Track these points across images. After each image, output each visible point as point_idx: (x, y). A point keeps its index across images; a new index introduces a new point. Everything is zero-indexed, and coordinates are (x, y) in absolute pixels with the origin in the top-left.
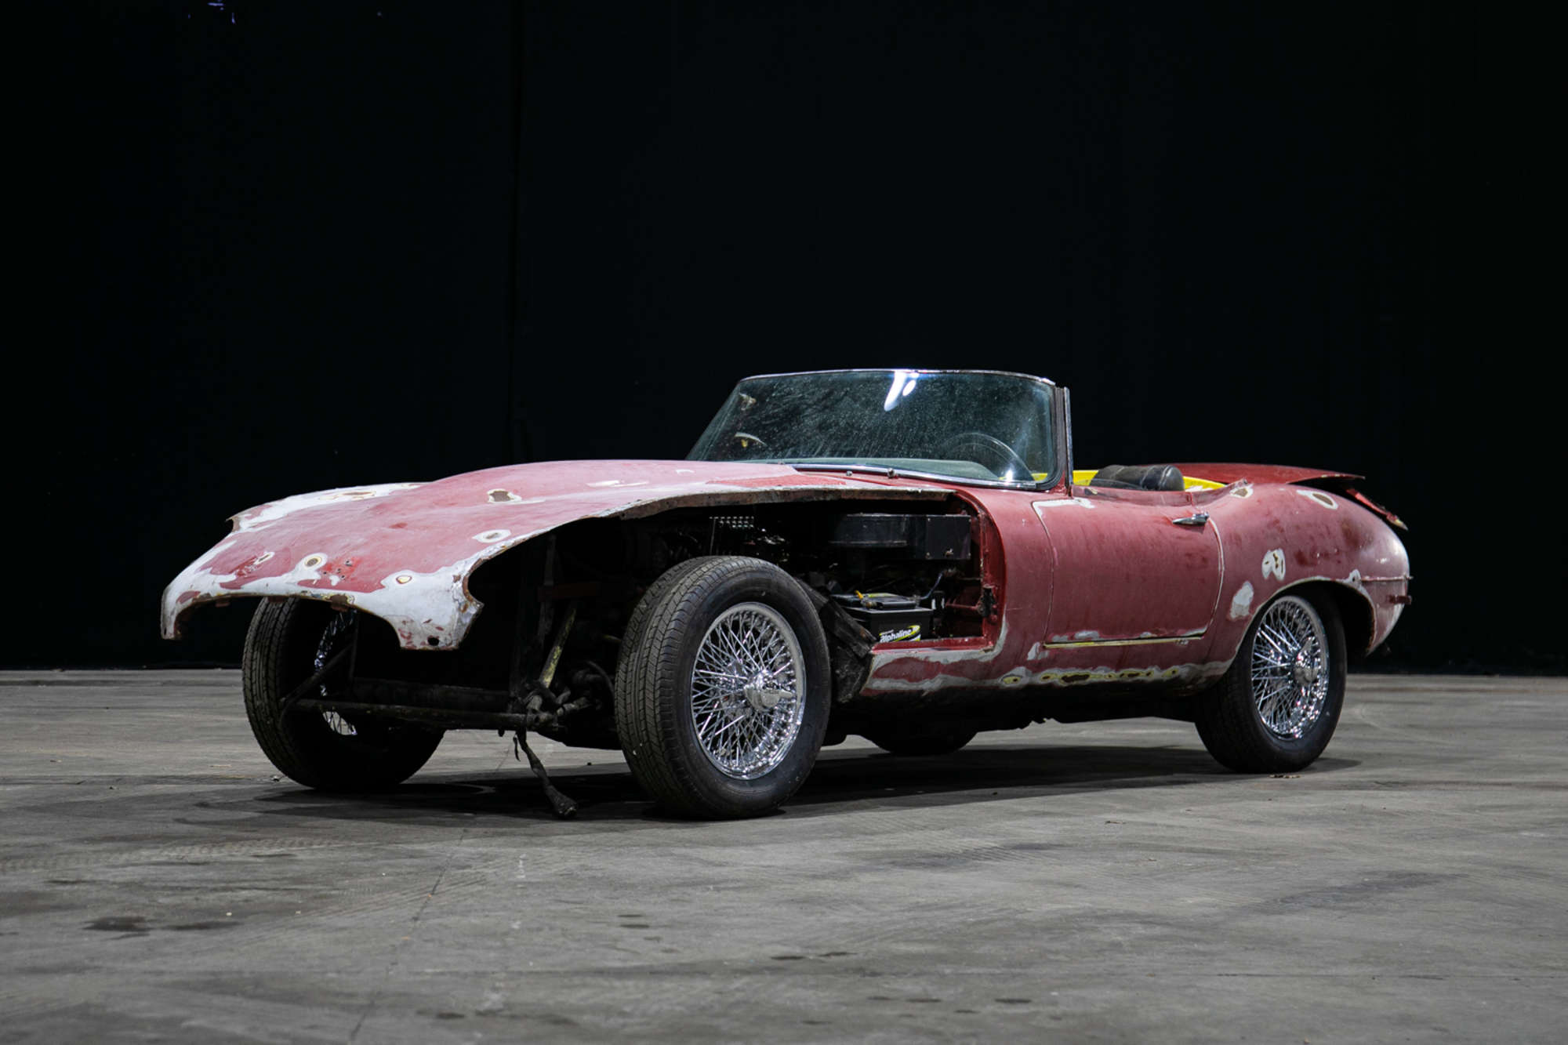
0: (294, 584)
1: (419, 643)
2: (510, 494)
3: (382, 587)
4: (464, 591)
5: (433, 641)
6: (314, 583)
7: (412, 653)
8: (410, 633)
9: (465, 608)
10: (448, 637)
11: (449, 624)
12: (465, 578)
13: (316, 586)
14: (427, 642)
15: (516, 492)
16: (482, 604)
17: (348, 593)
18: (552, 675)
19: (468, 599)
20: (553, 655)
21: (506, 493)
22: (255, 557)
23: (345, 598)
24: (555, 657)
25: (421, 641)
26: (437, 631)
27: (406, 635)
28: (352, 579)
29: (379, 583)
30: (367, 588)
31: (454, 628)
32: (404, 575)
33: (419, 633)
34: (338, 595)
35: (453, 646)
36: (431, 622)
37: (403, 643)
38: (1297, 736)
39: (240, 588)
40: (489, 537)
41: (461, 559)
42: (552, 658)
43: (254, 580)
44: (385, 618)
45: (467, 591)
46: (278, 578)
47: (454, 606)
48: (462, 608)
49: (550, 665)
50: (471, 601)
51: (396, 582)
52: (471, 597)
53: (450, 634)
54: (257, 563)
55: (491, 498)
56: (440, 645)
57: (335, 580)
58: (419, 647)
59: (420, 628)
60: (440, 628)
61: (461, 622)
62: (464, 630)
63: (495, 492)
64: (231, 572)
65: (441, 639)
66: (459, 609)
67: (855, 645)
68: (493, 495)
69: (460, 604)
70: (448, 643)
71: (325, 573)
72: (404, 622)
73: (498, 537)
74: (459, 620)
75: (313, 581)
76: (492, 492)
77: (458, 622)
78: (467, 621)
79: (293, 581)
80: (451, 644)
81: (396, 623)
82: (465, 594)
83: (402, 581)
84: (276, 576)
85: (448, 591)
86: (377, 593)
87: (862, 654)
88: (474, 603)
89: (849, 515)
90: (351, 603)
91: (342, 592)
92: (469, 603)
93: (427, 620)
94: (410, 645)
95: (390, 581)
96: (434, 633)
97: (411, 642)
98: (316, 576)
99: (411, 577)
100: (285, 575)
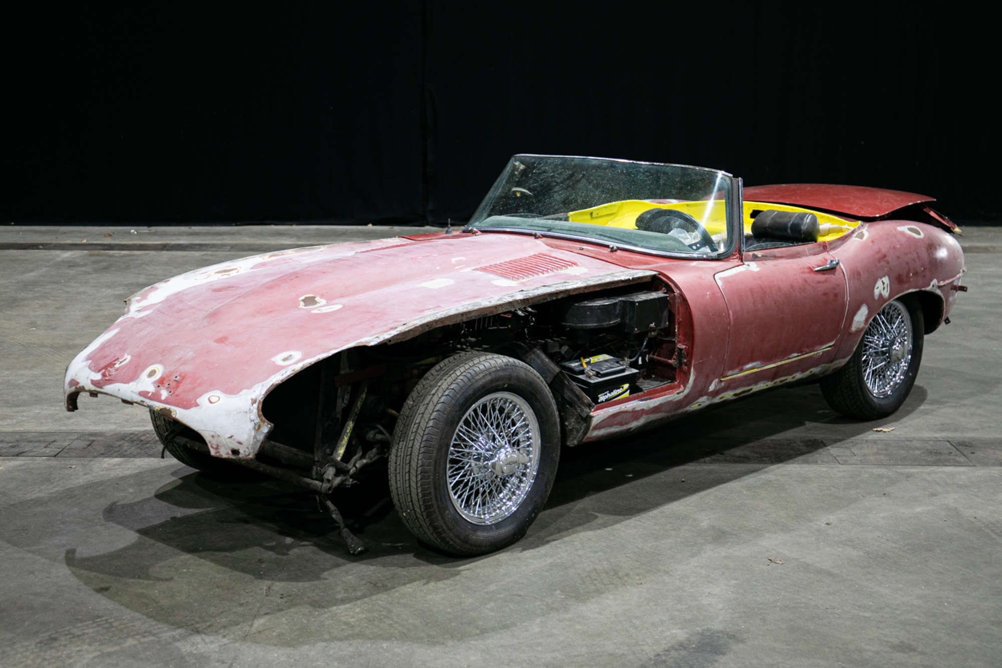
0: (135, 393)
1: (225, 453)
2: (317, 299)
3: (197, 405)
4: (258, 413)
5: (235, 452)
6: (150, 395)
7: (219, 460)
8: (218, 446)
9: (259, 427)
10: (247, 450)
11: (247, 440)
12: (260, 401)
13: (151, 399)
14: (230, 453)
15: (322, 296)
16: (273, 425)
17: (173, 408)
18: (345, 447)
19: (261, 420)
20: (347, 429)
21: (315, 297)
22: (118, 359)
23: (169, 411)
24: (348, 431)
25: (226, 452)
26: (238, 445)
27: (215, 446)
28: (177, 396)
29: (195, 401)
30: (187, 406)
31: (251, 443)
32: (215, 394)
33: (224, 446)
34: (165, 409)
35: (251, 456)
36: (233, 438)
37: (213, 452)
38: (889, 393)
39: (101, 388)
40: (285, 360)
41: (259, 382)
42: (346, 432)
43: (111, 384)
44: (200, 432)
45: (261, 413)
46: (126, 385)
47: (251, 426)
48: (257, 428)
49: (344, 438)
50: (264, 422)
51: (207, 401)
52: (264, 418)
53: (248, 448)
54: (117, 366)
55: (302, 303)
56: (240, 456)
57: (164, 394)
58: (225, 456)
59: (225, 442)
60: (240, 443)
61: (256, 439)
62: (259, 444)
63: (306, 298)
64: (99, 371)
65: (241, 451)
66: (254, 428)
67: (579, 407)
68: (303, 300)
69: (255, 424)
70: (247, 454)
71: (159, 386)
72: (213, 436)
73: (291, 359)
74: (255, 437)
75: (149, 393)
77: (254, 438)
78: (261, 437)
79: (135, 391)
80: (249, 455)
81: (207, 436)
82: (259, 416)
83: (213, 401)
84: (125, 383)
85: (246, 412)
86: (193, 410)
87: (584, 415)
88: (266, 424)
89: (576, 305)
90: (174, 416)
91: (168, 407)
92: (262, 424)
93: (230, 436)
94: (218, 454)
95: (203, 400)
96: (236, 446)
97: (219, 452)
98: (151, 389)
99: (219, 398)
100: (131, 384)
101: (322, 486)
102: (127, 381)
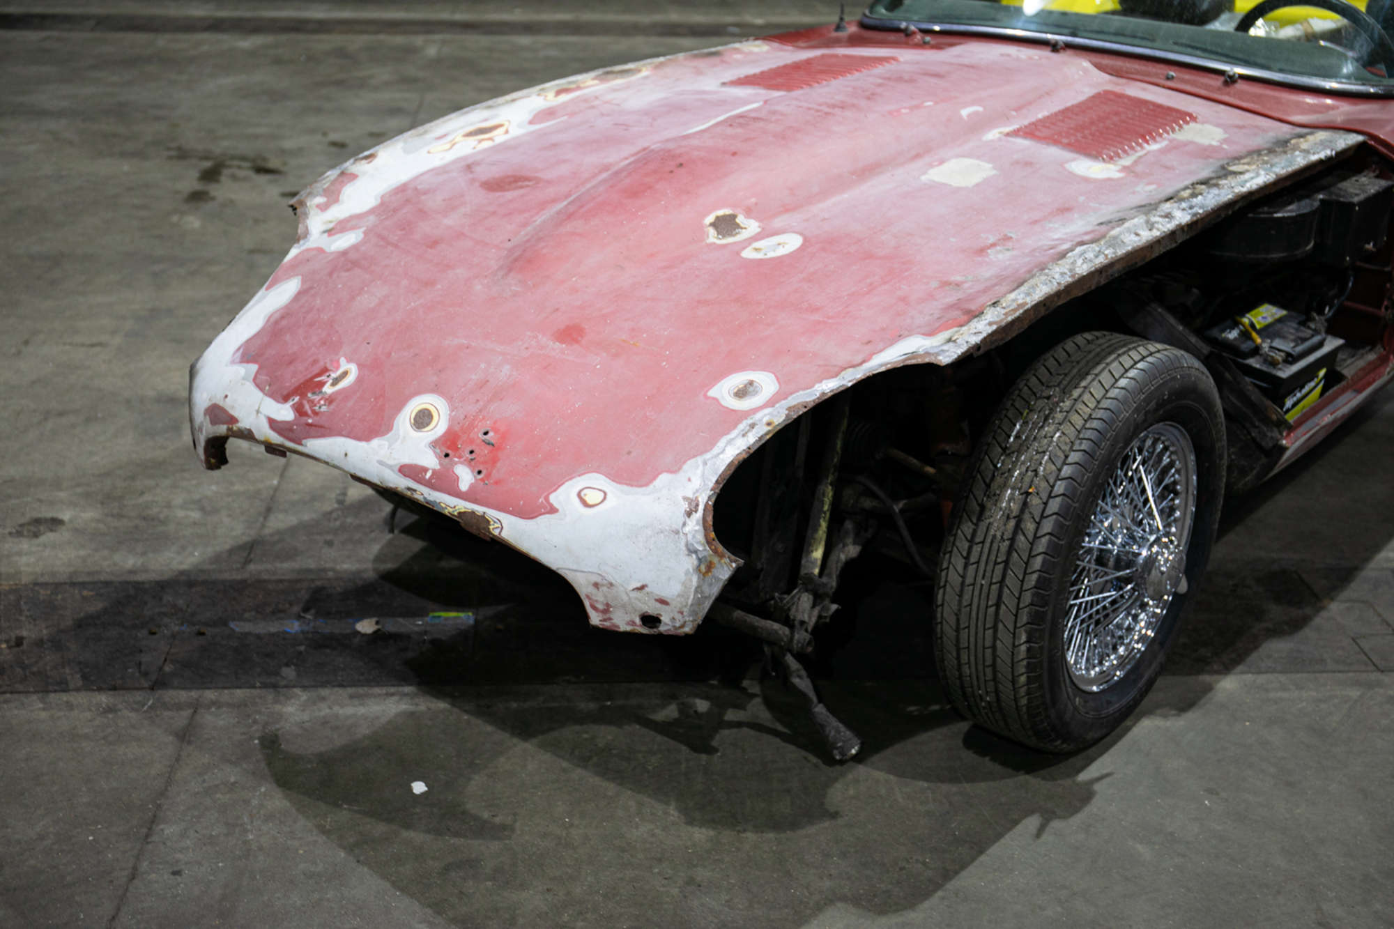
0: (390, 467)
1: (623, 621)
2: (740, 219)
3: (553, 510)
4: (706, 536)
5: (650, 620)
6: (428, 475)
7: (610, 637)
8: (608, 605)
9: (710, 567)
10: (678, 617)
11: (679, 596)
12: (706, 505)
13: (429, 484)
14: (638, 621)
15: (749, 212)
16: (741, 561)
17: (491, 513)
18: (823, 543)
19: (715, 551)
20: (822, 503)
21: (733, 217)
22: (324, 371)
23: (484, 520)
24: (826, 508)
25: (628, 618)
26: (658, 605)
27: (600, 607)
28: (497, 483)
29: (547, 499)
30: (528, 513)
31: (690, 602)
32: (594, 482)
33: (624, 606)
34: (473, 513)
35: (687, 629)
36: (646, 589)
37: (595, 619)
39: (300, 444)
40: (739, 393)
41: (695, 456)
42: (821, 511)
43: (323, 436)
44: (562, 572)
45: (713, 535)
46: (363, 445)
47: (690, 563)
48: (703, 568)
49: (820, 525)
50: (722, 556)
51: (577, 500)
52: (721, 548)
53: (682, 613)
54: (328, 389)
55: (712, 231)
56: (662, 628)
57: (465, 477)
58: (624, 627)
59: (625, 598)
60: (663, 602)
61: (702, 593)
62: (707, 605)
63: (718, 218)
64: (285, 399)
65: (665, 618)
66: (698, 569)
68: (713, 225)
69: (700, 560)
70: (678, 625)
71: (447, 455)
72: (596, 585)
73: (756, 393)
74: (698, 589)
75: (425, 470)
76: (710, 219)
77: (696, 591)
78: (715, 590)
79: (391, 462)
80: (682, 626)
81: (581, 584)
82: (708, 542)
83: (590, 502)
84: (358, 438)
85: (677, 532)
86: (543, 520)
88: (727, 560)
90: (496, 532)
91: (479, 509)
92: (715, 560)
93: (639, 585)
94: (607, 624)
95: (565, 496)
96: (652, 608)
97: (610, 619)
98: (430, 461)
99: (605, 494)
100: (376, 442)
101: (791, 639)
102: (366, 435)
